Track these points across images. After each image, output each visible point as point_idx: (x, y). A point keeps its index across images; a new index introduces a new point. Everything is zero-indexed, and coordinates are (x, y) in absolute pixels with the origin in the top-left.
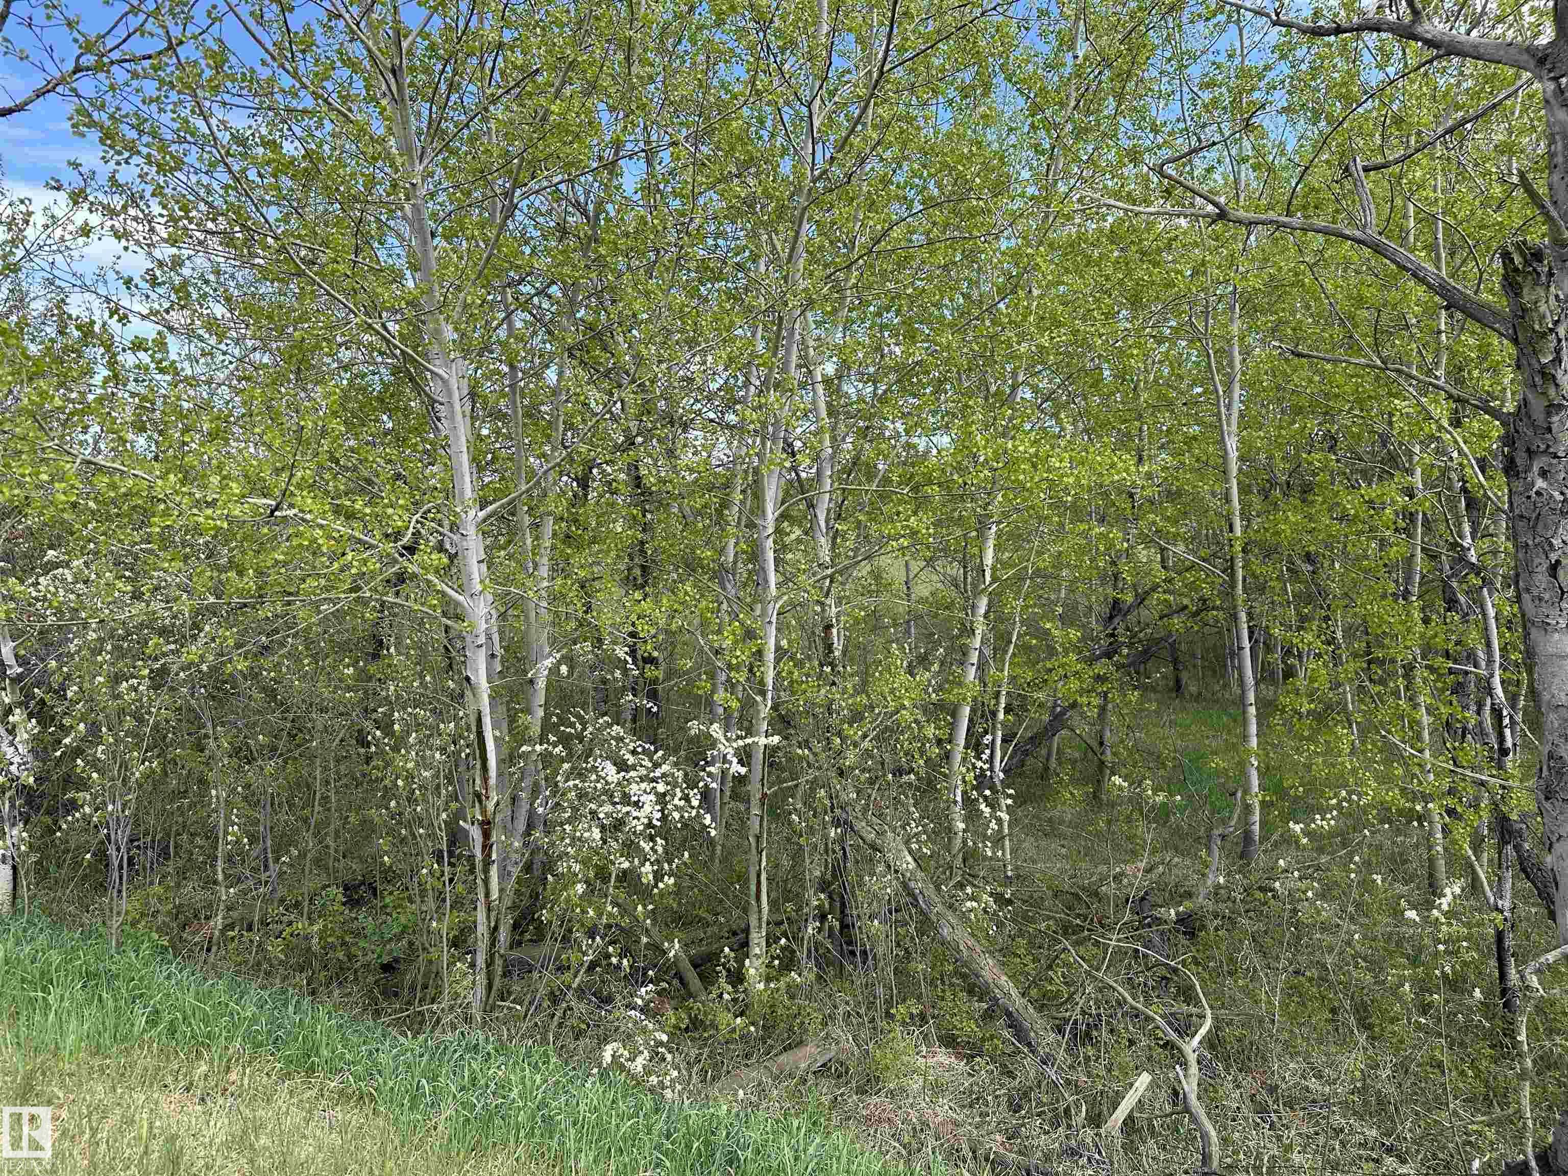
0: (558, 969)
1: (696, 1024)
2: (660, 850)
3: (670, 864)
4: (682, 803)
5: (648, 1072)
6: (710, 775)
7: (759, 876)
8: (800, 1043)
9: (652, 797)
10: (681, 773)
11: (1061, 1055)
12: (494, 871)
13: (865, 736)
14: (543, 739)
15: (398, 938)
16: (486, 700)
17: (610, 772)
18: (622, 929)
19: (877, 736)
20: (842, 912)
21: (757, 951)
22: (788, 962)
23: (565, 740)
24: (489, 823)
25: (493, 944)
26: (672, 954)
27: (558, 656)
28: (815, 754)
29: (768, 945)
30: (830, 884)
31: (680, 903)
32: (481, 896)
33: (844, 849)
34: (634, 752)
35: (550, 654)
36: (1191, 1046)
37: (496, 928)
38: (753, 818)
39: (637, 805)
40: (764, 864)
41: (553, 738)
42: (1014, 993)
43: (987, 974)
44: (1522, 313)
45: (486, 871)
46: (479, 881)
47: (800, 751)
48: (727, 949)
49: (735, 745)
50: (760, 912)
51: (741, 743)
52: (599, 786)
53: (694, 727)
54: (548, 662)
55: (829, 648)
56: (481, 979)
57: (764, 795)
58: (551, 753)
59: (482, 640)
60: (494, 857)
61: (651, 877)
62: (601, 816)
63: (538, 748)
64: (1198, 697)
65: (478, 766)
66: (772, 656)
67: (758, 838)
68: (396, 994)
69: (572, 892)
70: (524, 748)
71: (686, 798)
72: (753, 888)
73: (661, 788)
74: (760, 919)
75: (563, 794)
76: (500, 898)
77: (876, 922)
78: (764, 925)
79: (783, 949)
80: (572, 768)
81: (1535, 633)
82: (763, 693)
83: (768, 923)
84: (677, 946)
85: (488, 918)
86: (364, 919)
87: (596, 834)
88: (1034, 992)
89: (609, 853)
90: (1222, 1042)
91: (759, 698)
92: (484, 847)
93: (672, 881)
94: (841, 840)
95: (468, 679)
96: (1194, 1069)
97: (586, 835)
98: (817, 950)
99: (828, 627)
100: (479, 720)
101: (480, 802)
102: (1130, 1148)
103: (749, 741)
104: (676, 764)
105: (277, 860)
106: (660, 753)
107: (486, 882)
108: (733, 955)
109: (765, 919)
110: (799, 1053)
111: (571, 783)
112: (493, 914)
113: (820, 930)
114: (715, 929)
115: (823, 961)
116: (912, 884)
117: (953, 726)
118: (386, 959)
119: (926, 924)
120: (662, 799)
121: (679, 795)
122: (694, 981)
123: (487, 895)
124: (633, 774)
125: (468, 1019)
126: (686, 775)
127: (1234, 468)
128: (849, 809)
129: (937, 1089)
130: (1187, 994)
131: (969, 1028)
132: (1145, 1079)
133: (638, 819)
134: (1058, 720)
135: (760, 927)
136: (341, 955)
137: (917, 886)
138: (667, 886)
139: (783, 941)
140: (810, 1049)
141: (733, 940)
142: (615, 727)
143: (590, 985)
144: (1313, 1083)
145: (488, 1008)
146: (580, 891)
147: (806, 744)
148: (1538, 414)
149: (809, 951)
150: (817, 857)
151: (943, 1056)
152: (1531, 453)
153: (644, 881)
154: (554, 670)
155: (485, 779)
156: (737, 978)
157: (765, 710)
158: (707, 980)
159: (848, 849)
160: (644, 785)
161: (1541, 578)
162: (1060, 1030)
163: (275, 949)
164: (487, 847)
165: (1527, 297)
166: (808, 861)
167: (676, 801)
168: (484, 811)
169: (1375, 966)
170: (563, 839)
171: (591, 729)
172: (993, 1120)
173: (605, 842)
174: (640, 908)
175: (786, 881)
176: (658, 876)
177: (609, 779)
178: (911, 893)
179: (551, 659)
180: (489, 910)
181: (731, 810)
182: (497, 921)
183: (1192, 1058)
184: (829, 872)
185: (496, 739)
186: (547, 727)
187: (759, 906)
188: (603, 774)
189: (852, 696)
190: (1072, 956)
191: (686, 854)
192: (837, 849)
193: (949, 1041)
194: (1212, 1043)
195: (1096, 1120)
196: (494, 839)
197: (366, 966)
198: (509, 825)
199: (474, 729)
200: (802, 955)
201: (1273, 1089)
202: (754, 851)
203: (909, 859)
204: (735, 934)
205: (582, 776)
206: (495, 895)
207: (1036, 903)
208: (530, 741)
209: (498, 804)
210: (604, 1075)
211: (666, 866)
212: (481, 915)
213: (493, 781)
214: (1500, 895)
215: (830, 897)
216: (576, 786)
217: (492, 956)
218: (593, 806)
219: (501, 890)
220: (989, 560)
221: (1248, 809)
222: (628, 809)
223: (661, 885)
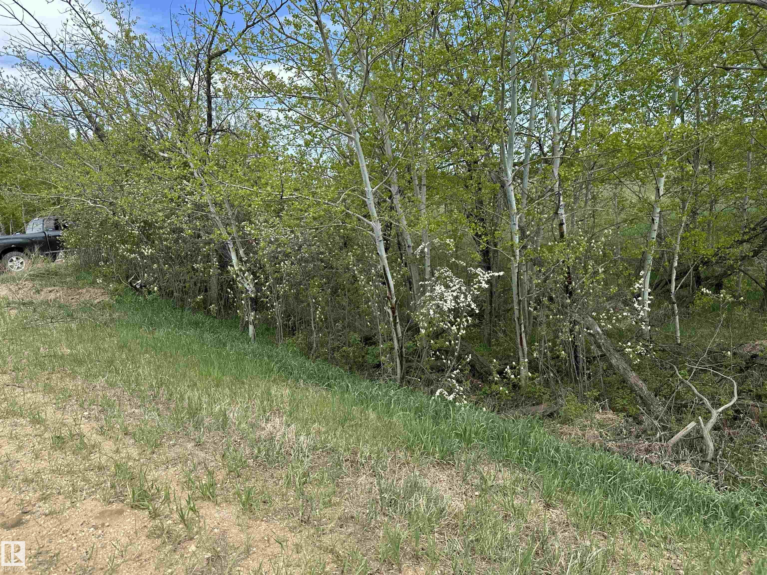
5: (455, 401)
7: (521, 335)
11: (662, 415)
12: (398, 327)
16: (386, 261)
24: (394, 308)
25: (401, 352)
36: (717, 411)
37: (402, 348)
38: (515, 310)
40: (523, 329)
43: (631, 380)
45: (395, 326)
50: (523, 350)
53: (471, 270)
54: (420, 247)
55: (562, 234)
57: (520, 301)
59: (381, 238)
60: (398, 321)
67: (519, 319)
74: (523, 353)
76: (402, 337)
82: (514, 256)
85: (398, 344)
91: (512, 258)
93: (464, 332)
95: (378, 254)
96: (713, 420)
99: (561, 224)
100: (384, 269)
101: (389, 300)
107: (396, 330)
109: (526, 353)
110: (539, 407)
112: (400, 342)
132: (693, 424)
151: (610, 415)
155: (390, 291)
157: (516, 263)
164: (394, 317)
168: (391, 304)
183: (715, 416)
196: (396, 314)
202: (517, 324)
212: (395, 342)
213: (393, 292)
219: (402, 333)
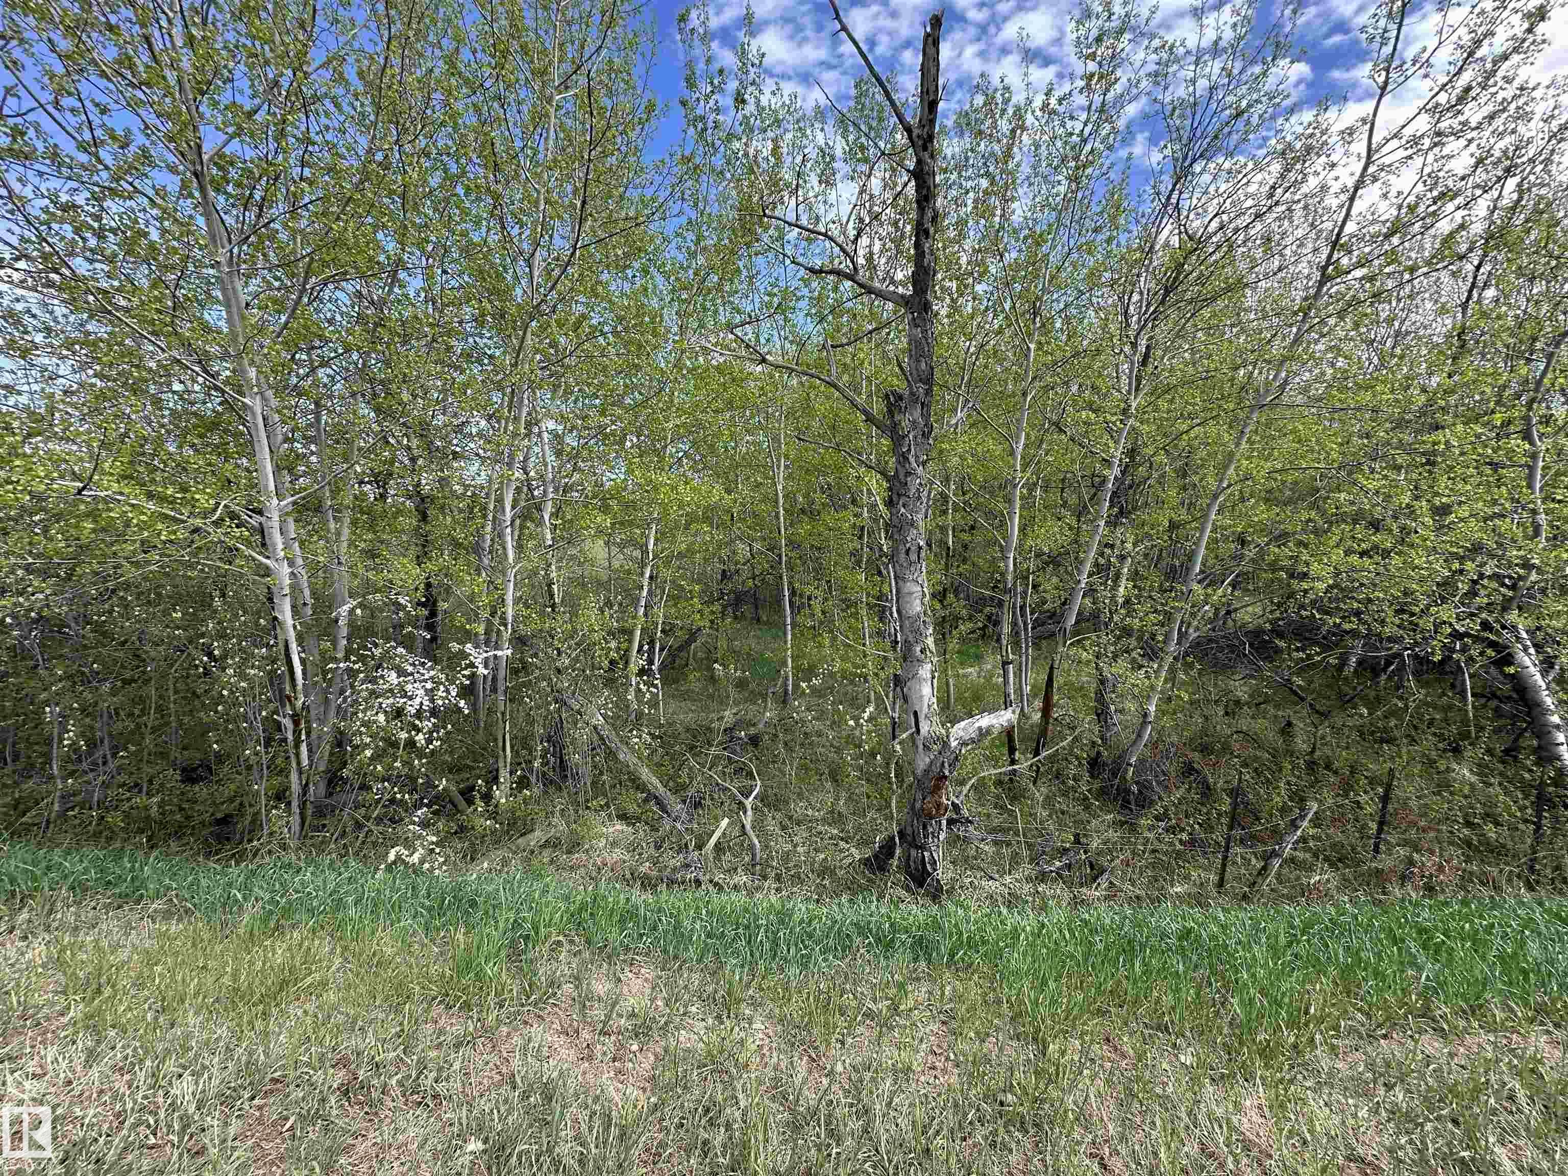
1: (462, 829)
3: (437, 733)
4: (445, 694)
5: (422, 862)
6: (464, 676)
7: (504, 736)
8: (532, 830)
9: (423, 692)
10: (444, 676)
11: (684, 815)
12: (304, 748)
14: (347, 659)
15: (231, 800)
16: (292, 633)
17: (393, 678)
21: (502, 780)
22: (523, 783)
23: (362, 659)
24: (298, 715)
25: (304, 794)
26: (441, 788)
27: (355, 603)
29: (510, 776)
32: (294, 765)
34: (413, 665)
35: (349, 601)
36: (749, 803)
37: (307, 784)
39: (411, 698)
40: (507, 728)
41: (353, 658)
42: (659, 785)
43: (644, 777)
44: (895, 425)
46: (291, 754)
47: (530, 660)
48: (481, 782)
49: (482, 656)
50: (505, 758)
51: (485, 655)
52: (385, 687)
53: (455, 647)
54: (346, 608)
55: (552, 596)
56: (295, 820)
57: (507, 687)
58: (352, 668)
59: (287, 591)
60: (304, 737)
61: (424, 742)
62: (386, 706)
63: (342, 665)
64: (767, 623)
66: (511, 601)
67: (503, 714)
68: (228, 839)
70: (330, 666)
71: (447, 691)
72: (501, 743)
73: (429, 685)
74: (505, 761)
76: (311, 766)
77: (577, 756)
78: (508, 765)
79: (520, 777)
80: (367, 677)
81: (901, 583)
82: (506, 625)
83: (511, 763)
84: (444, 782)
85: (300, 779)
86: (200, 790)
87: (381, 718)
88: (671, 784)
89: (393, 729)
90: (767, 797)
91: (501, 628)
93: (439, 743)
94: (559, 711)
95: (275, 618)
96: (750, 813)
97: (373, 718)
99: (549, 585)
100: (287, 647)
101: (290, 702)
102: (717, 858)
103: (490, 653)
104: (442, 670)
105: (114, 755)
106: (430, 664)
107: (298, 755)
108: (485, 784)
109: (509, 762)
110: (530, 836)
111: (365, 686)
112: (304, 777)
115: (547, 782)
116: (602, 732)
117: (630, 641)
118: (219, 816)
119: (611, 754)
120: (430, 693)
121: (442, 689)
122: (462, 804)
123: (299, 763)
124: (410, 678)
125: (284, 847)
126: (448, 676)
127: (781, 501)
128: (563, 692)
129: (614, 844)
130: (750, 775)
131: (632, 808)
132: (726, 820)
133: (413, 706)
134: (693, 635)
135: (505, 766)
136: (178, 817)
137: (605, 733)
138: (436, 747)
139: (520, 772)
140: (537, 833)
141: (487, 776)
142: (399, 649)
143: (385, 815)
144: (810, 812)
145: (303, 836)
147: (536, 655)
148: (902, 477)
151: (619, 826)
152: (899, 495)
153: (419, 745)
154: (352, 611)
155: (293, 686)
156: (487, 797)
157: (507, 635)
158: (470, 802)
160: (417, 685)
161: (903, 556)
162: (684, 802)
163: (115, 819)
164: (297, 733)
165: (897, 417)
167: (440, 694)
168: (293, 707)
169: (838, 750)
171: (380, 651)
172: (645, 856)
173: (388, 722)
174: (416, 761)
176: (429, 741)
177: (392, 682)
178: (602, 738)
179: (350, 605)
180: (300, 773)
182: (308, 780)
183: (749, 807)
185: (302, 660)
186: (348, 652)
187: (505, 755)
188: (388, 679)
190: (692, 763)
193: (623, 817)
194: (762, 798)
195: (699, 847)
196: (302, 726)
197: (202, 823)
199: (283, 652)
200: (533, 780)
201: (790, 818)
203: (601, 718)
204: (488, 772)
205: (373, 681)
206: (305, 762)
207: (675, 736)
208: (335, 660)
210: (389, 868)
211: (435, 735)
212: (294, 777)
213: (300, 687)
214: (893, 710)
216: (368, 688)
217: (304, 803)
218: (379, 700)
220: (651, 547)
221: (787, 678)
222: (405, 700)
223: (431, 747)
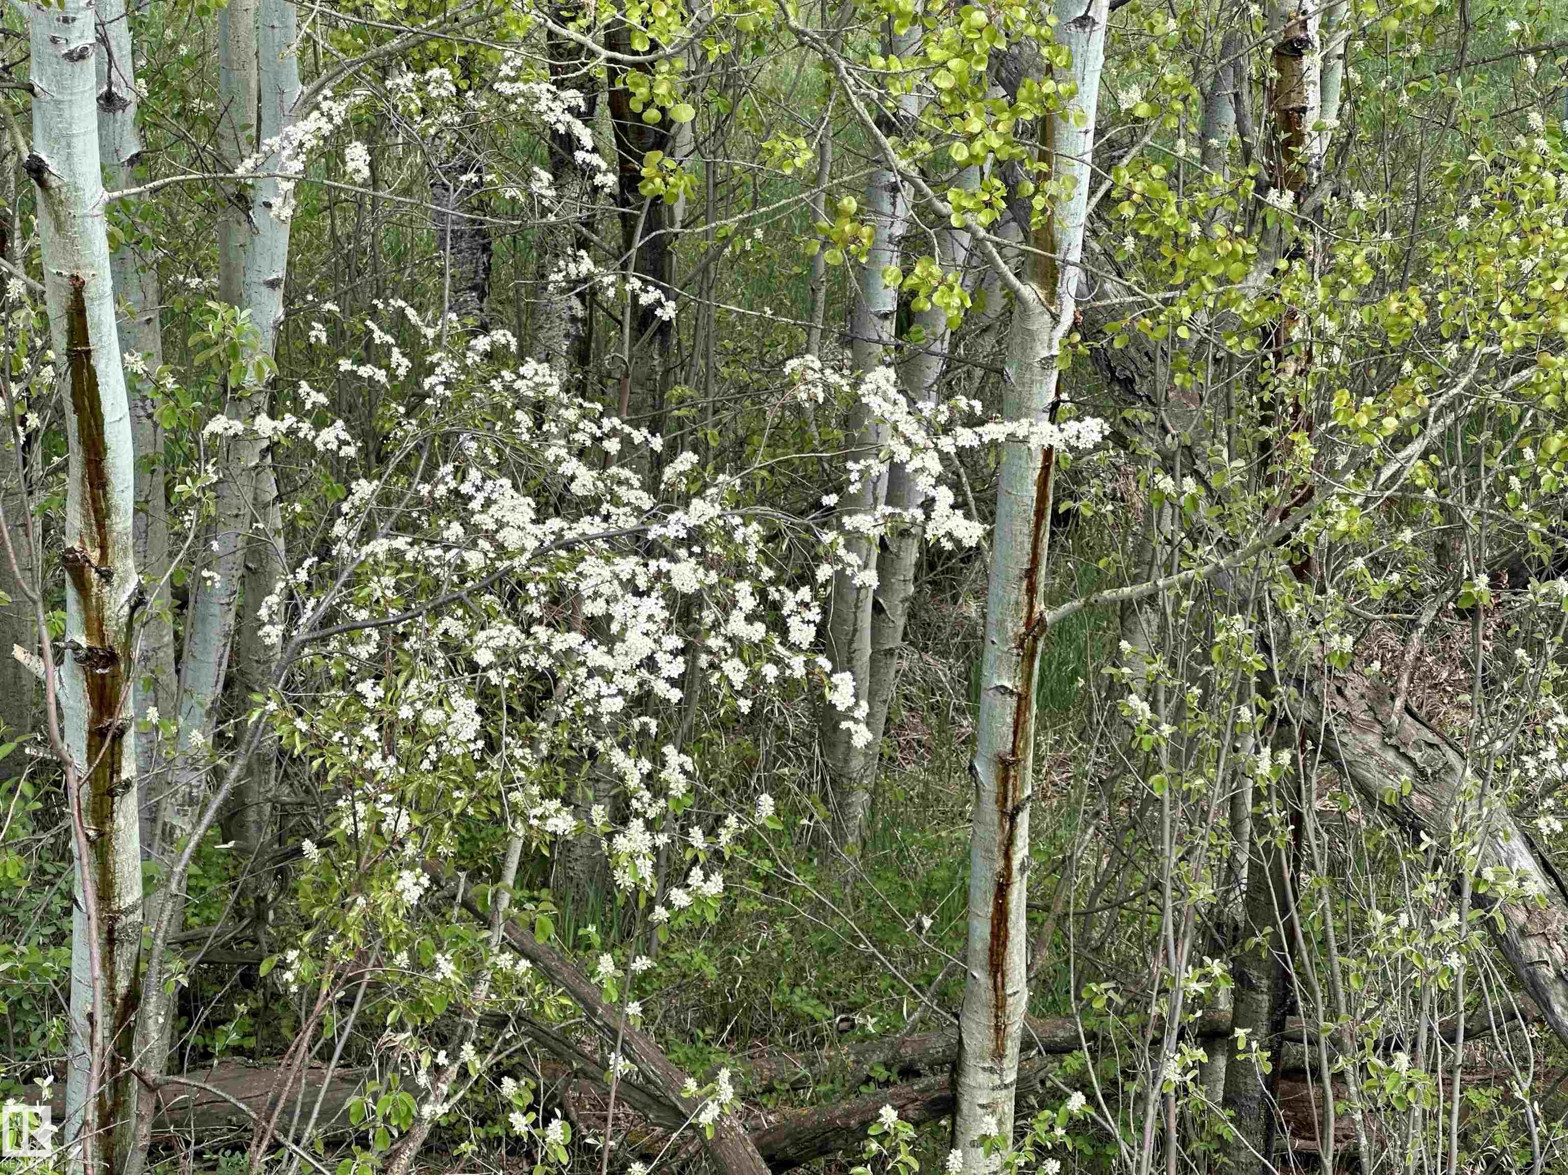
0: (332, 1144)
2: (678, 784)
3: (711, 832)
4: (758, 631)
6: (853, 539)
7: (1002, 889)
9: (654, 605)
10: (754, 531)
12: (127, 817)
13: (1400, 440)
14: (279, 398)
16: (100, 248)
17: (512, 515)
18: (540, 1036)
19: (1447, 437)
20: (1277, 1026)
21: (989, 1125)
23: (355, 404)
24: (111, 659)
25: (122, 1050)
26: (706, 1118)
27: (339, 110)
28: (1217, 497)
29: (1022, 1110)
30: (1237, 934)
31: (727, 966)
32: (86, 895)
33: (1297, 819)
34: (592, 455)
35: (310, 105)
37: (133, 1000)
39: (603, 629)
40: (1021, 851)
41: (315, 398)
45: (102, 814)
46: (78, 845)
47: (1166, 483)
48: (889, 1115)
49: (947, 444)
50: (1000, 1005)
51: (966, 437)
52: (475, 560)
53: (808, 377)
54: (305, 131)
55: (1289, 124)
56: (84, 1155)
57: (1034, 626)
58: (309, 448)
59: (85, 35)
60: (128, 769)
61: (645, 867)
62: (483, 657)
63: (264, 424)
65: (76, 469)
66: (1086, 144)
67: (1006, 769)
69: (384, 898)
70: (218, 424)
71: (772, 616)
72: (981, 930)
73: (686, 577)
74: (999, 1030)
75: (356, 581)
76: (145, 905)
77: (1402, 1059)
78: (1012, 1049)
79: (1075, 1126)
80: (385, 498)
82: (1048, 276)
83: (1027, 1045)
84: (727, 1092)
85: (108, 960)
87: (466, 716)
89: (510, 784)
91: (1030, 291)
92: (97, 735)
93: (715, 886)
94: (1289, 790)
95: (36, 169)
97: (432, 716)
98: (1184, 1141)
99: (1290, 51)
100: (78, 313)
101: (82, 587)
103: (995, 431)
104: (738, 500)
106: (687, 460)
107: (102, 848)
108: (908, 1131)
109: (1015, 1028)
111: (380, 546)
112: (124, 956)
113: (1203, 1073)
114: (846, 1053)
116: (1532, 949)
120: (687, 614)
121: (748, 603)
123: (105, 891)
124: (589, 526)
126: (773, 537)
128: (1324, 687)
133: (607, 675)
135: (999, 1054)
138: (700, 900)
139: (1077, 1102)
141: (903, 1088)
142: (530, 367)
146: (412, 895)
149: (1162, 1142)
150: (1204, 838)
153: (624, 879)
154: (324, 161)
157: (1051, 335)
159: (1310, 823)
160: (627, 565)
164: (104, 738)
166: (1172, 853)
167: (737, 625)
168: (94, 621)
170: (355, 726)
171: (448, 368)
173: (492, 746)
174: (606, 964)
175: (1087, 916)
176: (671, 867)
177: (510, 538)
179: (315, 122)
180: (111, 940)
181: (906, 677)
182: (137, 978)
184: (1238, 896)
185: (132, 381)
186: (293, 357)
187: (998, 988)
188: (486, 521)
189: (1365, 295)
191: (766, 803)
192: (1276, 817)
196: (127, 711)
198: (168, 677)
199: (60, 341)
202: (990, 809)
203: (1526, 862)
204: (909, 1072)
205: (416, 524)
206: (130, 893)
208: (237, 400)
209: (138, 601)
211: (697, 835)
212: (85, 954)
213: (122, 523)
215: (1239, 976)
216: (396, 555)
217: (118, 1086)
218: (452, 625)
219: (151, 880)
222: (574, 639)
223: (679, 897)
